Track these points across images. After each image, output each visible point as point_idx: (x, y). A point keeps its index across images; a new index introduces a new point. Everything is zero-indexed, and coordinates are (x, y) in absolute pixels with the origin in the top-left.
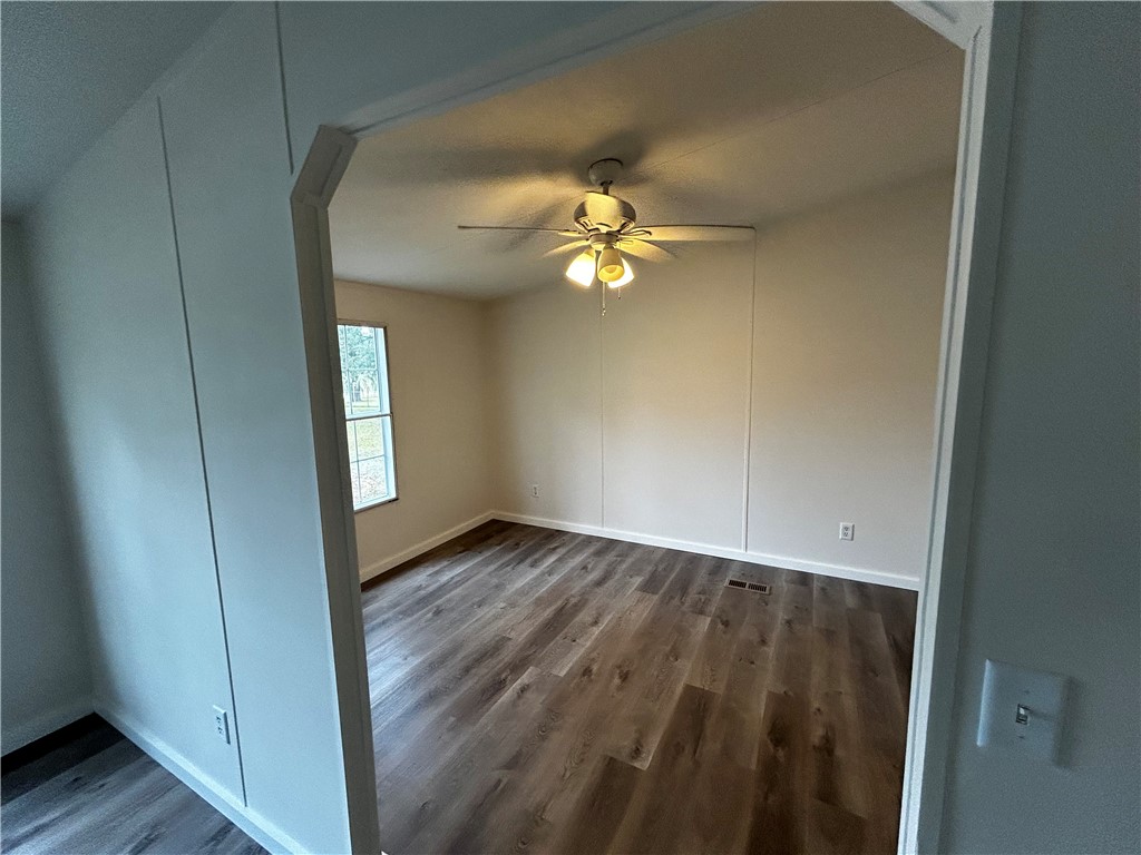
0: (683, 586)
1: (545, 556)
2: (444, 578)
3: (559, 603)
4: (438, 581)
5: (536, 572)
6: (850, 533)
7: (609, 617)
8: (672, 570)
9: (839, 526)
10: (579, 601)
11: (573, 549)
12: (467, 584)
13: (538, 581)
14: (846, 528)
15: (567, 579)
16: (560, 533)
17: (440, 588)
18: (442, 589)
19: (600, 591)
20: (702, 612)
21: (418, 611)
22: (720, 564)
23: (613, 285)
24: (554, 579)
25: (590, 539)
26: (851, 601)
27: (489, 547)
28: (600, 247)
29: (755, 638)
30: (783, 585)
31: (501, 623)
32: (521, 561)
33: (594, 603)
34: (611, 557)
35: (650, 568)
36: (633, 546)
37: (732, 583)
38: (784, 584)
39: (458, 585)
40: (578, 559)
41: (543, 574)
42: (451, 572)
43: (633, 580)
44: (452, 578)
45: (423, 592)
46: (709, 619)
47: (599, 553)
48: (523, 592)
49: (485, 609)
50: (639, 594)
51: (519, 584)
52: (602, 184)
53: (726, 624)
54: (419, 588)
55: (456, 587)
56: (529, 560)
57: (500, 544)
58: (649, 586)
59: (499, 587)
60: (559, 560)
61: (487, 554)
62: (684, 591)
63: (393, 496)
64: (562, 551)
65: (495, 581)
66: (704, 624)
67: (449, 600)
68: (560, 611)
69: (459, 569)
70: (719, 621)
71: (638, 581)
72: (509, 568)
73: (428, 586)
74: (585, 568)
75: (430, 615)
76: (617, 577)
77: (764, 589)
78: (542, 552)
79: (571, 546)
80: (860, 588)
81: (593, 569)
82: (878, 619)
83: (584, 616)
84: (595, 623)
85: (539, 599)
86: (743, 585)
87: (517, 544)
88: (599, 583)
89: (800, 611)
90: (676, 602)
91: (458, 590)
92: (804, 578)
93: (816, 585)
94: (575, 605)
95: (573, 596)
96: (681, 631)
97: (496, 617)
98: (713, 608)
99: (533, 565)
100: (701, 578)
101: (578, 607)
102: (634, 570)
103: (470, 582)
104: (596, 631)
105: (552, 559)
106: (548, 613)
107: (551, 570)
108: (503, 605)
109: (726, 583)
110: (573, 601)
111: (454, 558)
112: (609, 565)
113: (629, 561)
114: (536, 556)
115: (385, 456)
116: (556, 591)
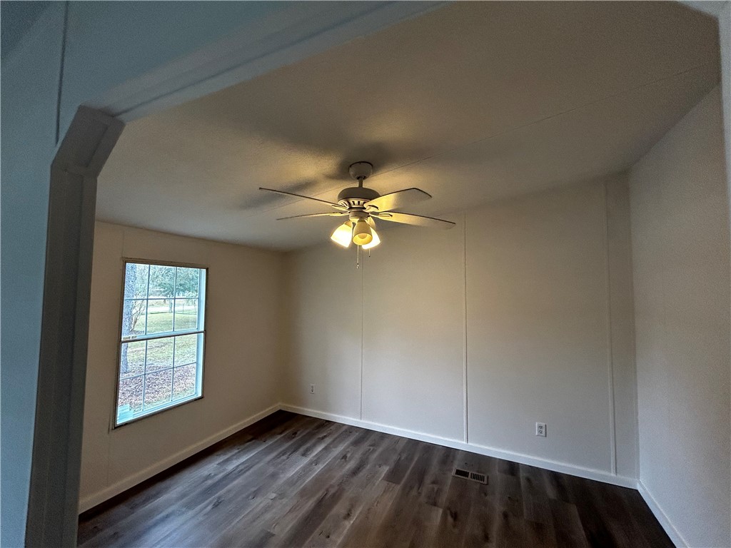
0: (420, 475)
1: (314, 445)
2: (230, 467)
3: (320, 494)
4: (224, 470)
5: (306, 460)
6: (544, 431)
7: (360, 509)
8: (412, 459)
9: (535, 426)
10: (337, 492)
11: (336, 438)
12: (248, 473)
13: (306, 470)
14: (541, 427)
15: (329, 469)
16: (329, 423)
17: (225, 477)
18: (228, 478)
19: (356, 479)
20: (435, 504)
21: (200, 503)
22: (449, 453)
23: (365, 247)
24: (320, 467)
25: (352, 429)
26: (551, 492)
27: (273, 435)
28: (356, 220)
29: (478, 532)
30: (497, 476)
31: (268, 516)
32: (295, 451)
33: (349, 493)
34: (365, 446)
35: (395, 457)
36: (383, 436)
37: (458, 472)
38: (497, 472)
39: (241, 473)
40: (340, 449)
41: (311, 463)
42: (236, 460)
43: (381, 469)
44: (238, 466)
45: (210, 482)
46: (441, 511)
47: (357, 443)
48: (292, 482)
49: (258, 500)
50: (386, 483)
51: (291, 473)
52: (358, 178)
53: (455, 516)
54: (208, 477)
55: (239, 476)
56: (302, 450)
57: (281, 433)
58: (393, 476)
59: (274, 476)
60: (325, 449)
61: (270, 442)
62: (421, 482)
63: (200, 395)
64: (328, 440)
65: (271, 470)
66: (437, 515)
67: (229, 491)
68: (320, 503)
69: (244, 459)
70: (449, 512)
71: (385, 470)
72: (284, 457)
73: (215, 475)
74: (344, 457)
75: (209, 508)
76: (368, 467)
77: (482, 479)
78: (313, 441)
79: (336, 436)
80: (556, 477)
81: (351, 458)
82: (574, 510)
83: (340, 509)
84: (348, 516)
85: (304, 490)
86: (465, 474)
87: (296, 433)
88: (355, 472)
89: (513, 503)
90: (414, 492)
91: (239, 481)
92: (512, 468)
93: (522, 474)
94: (334, 495)
95: (332, 486)
96: (418, 524)
97: (267, 509)
98: (444, 499)
99: (304, 455)
100: (434, 469)
101: (336, 497)
102: (383, 460)
103: (251, 471)
104: (348, 524)
105: (320, 448)
106: (310, 504)
107: (319, 458)
108: (274, 495)
109: (454, 472)
110: (332, 491)
111: (242, 447)
112: (364, 454)
113: (380, 450)
114: (308, 445)
115: (197, 363)
116: (319, 480)
